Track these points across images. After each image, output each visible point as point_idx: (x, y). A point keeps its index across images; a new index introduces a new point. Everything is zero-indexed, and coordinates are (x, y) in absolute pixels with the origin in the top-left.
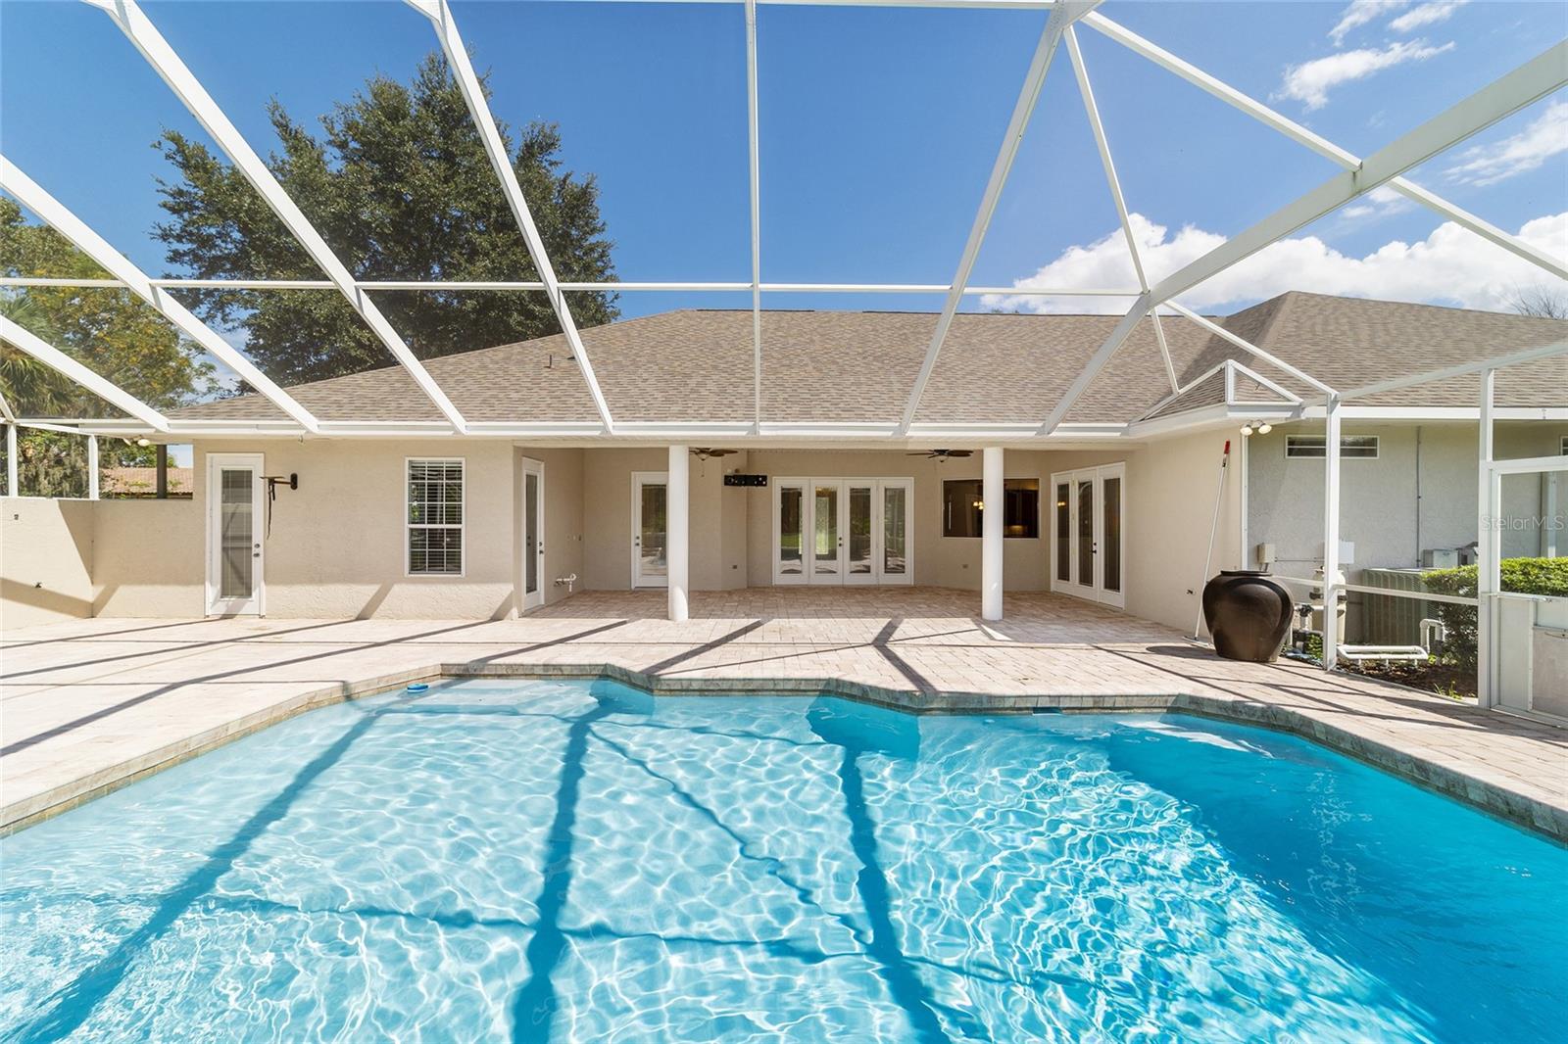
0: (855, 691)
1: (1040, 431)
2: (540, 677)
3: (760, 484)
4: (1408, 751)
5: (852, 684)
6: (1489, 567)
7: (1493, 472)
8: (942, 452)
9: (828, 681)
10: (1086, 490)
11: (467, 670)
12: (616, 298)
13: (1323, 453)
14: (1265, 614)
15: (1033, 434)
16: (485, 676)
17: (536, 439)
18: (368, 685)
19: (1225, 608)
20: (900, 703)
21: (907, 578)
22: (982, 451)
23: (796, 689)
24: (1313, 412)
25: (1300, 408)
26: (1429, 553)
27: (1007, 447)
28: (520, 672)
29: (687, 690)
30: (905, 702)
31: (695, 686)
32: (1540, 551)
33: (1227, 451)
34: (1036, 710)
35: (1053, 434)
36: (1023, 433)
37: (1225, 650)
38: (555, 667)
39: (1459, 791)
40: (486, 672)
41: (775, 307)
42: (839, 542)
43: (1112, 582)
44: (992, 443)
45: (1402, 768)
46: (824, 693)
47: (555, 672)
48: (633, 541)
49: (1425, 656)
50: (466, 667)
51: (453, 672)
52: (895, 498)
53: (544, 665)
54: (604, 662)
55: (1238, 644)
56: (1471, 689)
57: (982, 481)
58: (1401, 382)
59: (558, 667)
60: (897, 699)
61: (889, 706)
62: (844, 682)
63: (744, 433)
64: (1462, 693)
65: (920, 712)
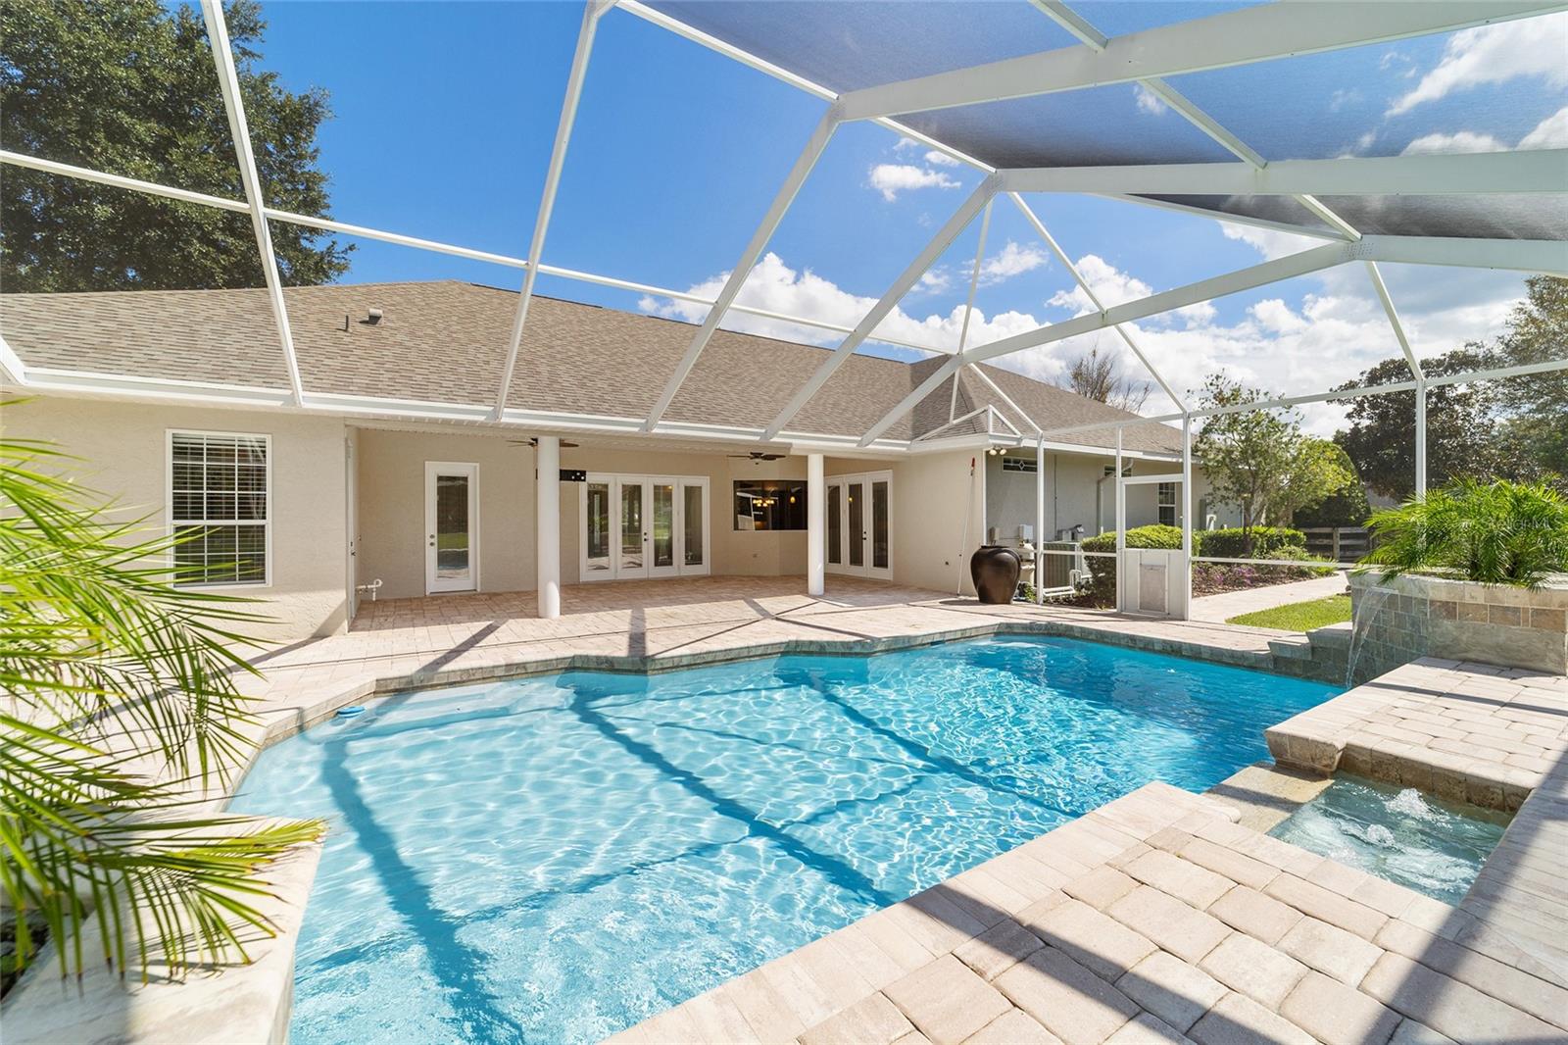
0: (813, 648)
1: (860, 443)
2: (500, 678)
3: (578, 479)
4: (1125, 632)
5: (811, 642)
6: (1120, 534)
7: (1121, 483)
8: (757, 456)
9: (788, 643)
10: (856, 491)
11: (412, 682)
12: (351, 248)
13: (1035, 470)
14: (1010, 572)
15: (855, 445)
16: (433, 687)
17: (377, 419)
18: (318, 711)
19: (987, 571)
20: (854, 651)
21: (704, 569)
22: (807, 457)
23: (764, 653)
24: (1027, 443)
25: (1019, 440)
26: (1060, 532)
27: (828, 454)
28: (477, 676)
29: (677, 667)
30: (858, 650)
31: (685, 661)
32: (1098, 533)
33: (973, 465)
34: (933, 644)
35: (870, 447)
36: (844, 444)
37: (985, 598)
38: (518, 665)
39: (1150, 647)
40: (435, 682)
41: (548, 294)
42: (644, 537)
43: (881, 561)
44: (816, 451)
45: (1123, 642)
46: (784, 654)
47: (519, 671)
48: (428, 541)
49: (1074, 592)
50: (410, 679)
51: (392, 687)
52: (691, 494)
53: (507, 665)
54: (572, 654)
55: (995, 593)
56: (1113, 604)
57: (806, 483)
58: (1063, 431)
59: (523, 665)
60: (851, 648)
61: (843, 654)
62: (803, 642)
63: (636, 429)
64: (1108, 607)
65: (868, 655)
